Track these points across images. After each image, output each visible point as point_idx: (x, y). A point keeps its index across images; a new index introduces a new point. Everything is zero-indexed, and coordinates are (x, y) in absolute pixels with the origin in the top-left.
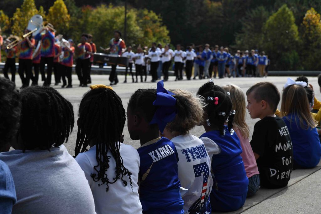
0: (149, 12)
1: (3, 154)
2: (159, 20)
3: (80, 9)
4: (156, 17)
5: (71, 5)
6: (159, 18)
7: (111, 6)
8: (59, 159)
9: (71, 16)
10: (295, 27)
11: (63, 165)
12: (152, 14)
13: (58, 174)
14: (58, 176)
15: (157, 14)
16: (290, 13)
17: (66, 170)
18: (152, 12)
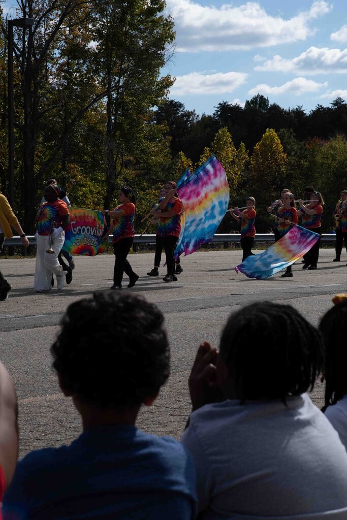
1: (214, 406)
3: (302, 143)
5: (289, 137)
8: (300, 414)
9: (289, 154)
11: (307, 423)
13: (299, 437)
14: (299, 439)
17: (311, 431)
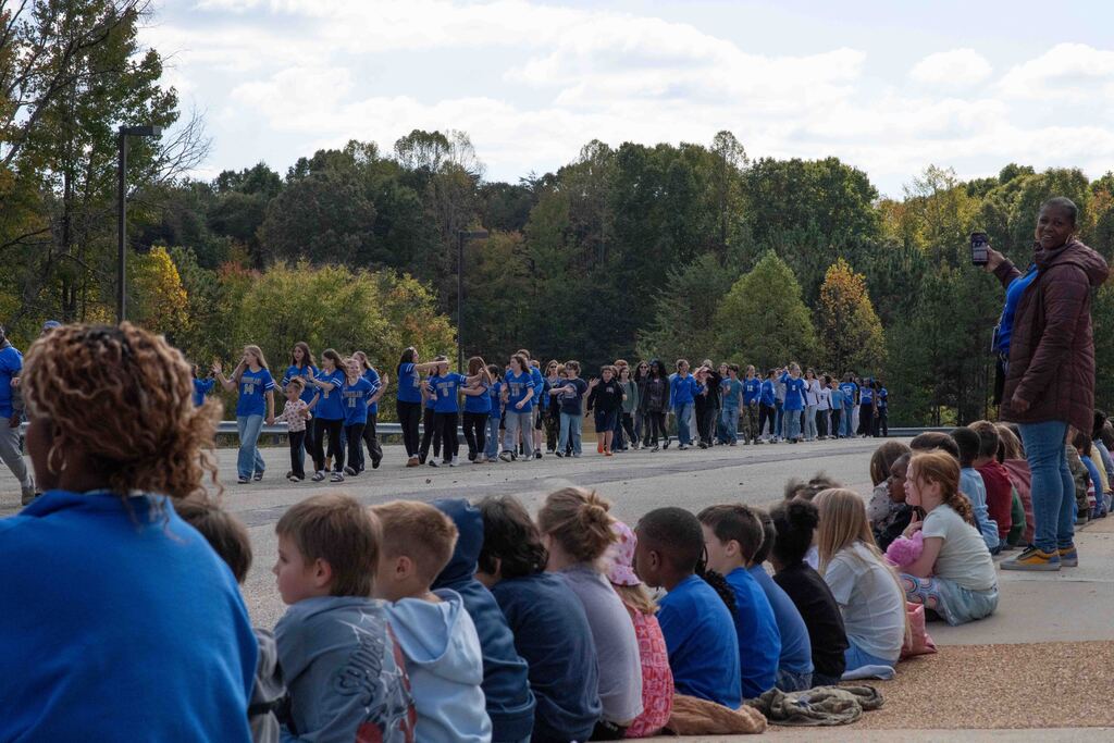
0: (400, 276)
2: (431, 298)
4: (421, 292)
6: (428, 292)
7: (303, 264)
10: (801, 312)
12: (411, 283)
15: (422, 282)
16: (787, 271)
18: (407, 276)
